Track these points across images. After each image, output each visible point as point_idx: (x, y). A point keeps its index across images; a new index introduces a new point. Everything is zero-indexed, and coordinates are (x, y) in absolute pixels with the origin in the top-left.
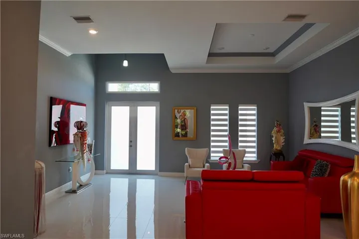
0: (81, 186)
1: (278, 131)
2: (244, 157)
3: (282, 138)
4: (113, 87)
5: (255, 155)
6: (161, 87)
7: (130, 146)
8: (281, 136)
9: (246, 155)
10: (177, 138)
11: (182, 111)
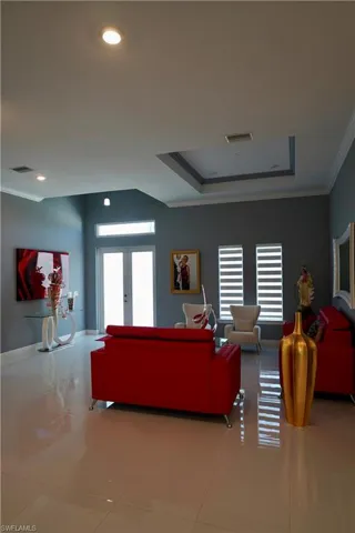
0: (60, 345)
1: (304, 281)
2: (258, 315)
3: (310, 289)
4: (105, 230)
5: (281, 314)
6: (157, 227)
7: (125, 301)
8: (309, 286)
9: (262, 313)
10: (177, 291)
11: (182, 256)
